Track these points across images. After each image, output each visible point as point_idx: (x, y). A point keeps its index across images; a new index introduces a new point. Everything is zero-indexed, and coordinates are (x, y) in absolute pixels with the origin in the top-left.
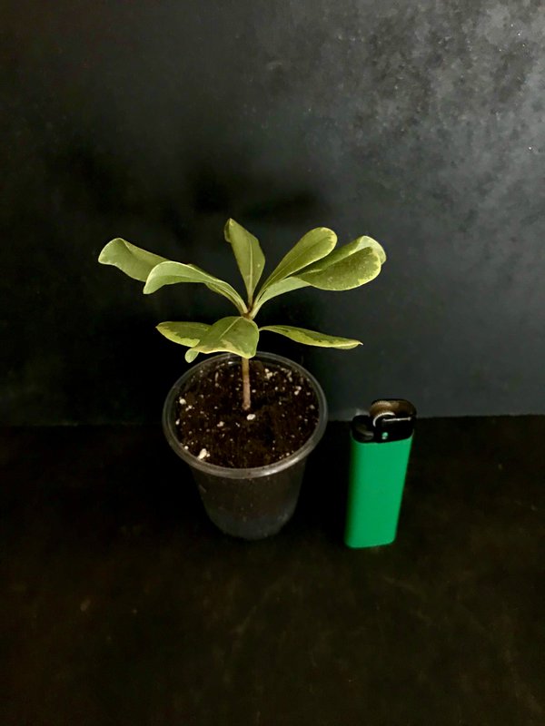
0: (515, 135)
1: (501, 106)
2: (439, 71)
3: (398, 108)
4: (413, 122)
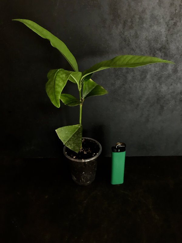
0: (146, 88)
1: (142, 81)
2: (128, 75)
3: (120, 82)
4: (124, 85)
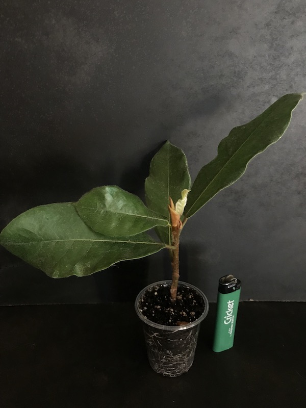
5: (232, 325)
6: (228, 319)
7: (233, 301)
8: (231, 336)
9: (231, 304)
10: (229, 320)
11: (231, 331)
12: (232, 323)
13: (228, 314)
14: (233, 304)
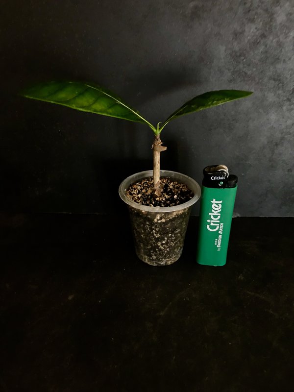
5: (220, 237)
6: (212, 224)
7: (221, 202)
8: (219, 250)
9: (217, 204)
10: (216, 227)
11: (219, 244)
12: (220, 232)
13: (212, 217)
14: (220, 206)
